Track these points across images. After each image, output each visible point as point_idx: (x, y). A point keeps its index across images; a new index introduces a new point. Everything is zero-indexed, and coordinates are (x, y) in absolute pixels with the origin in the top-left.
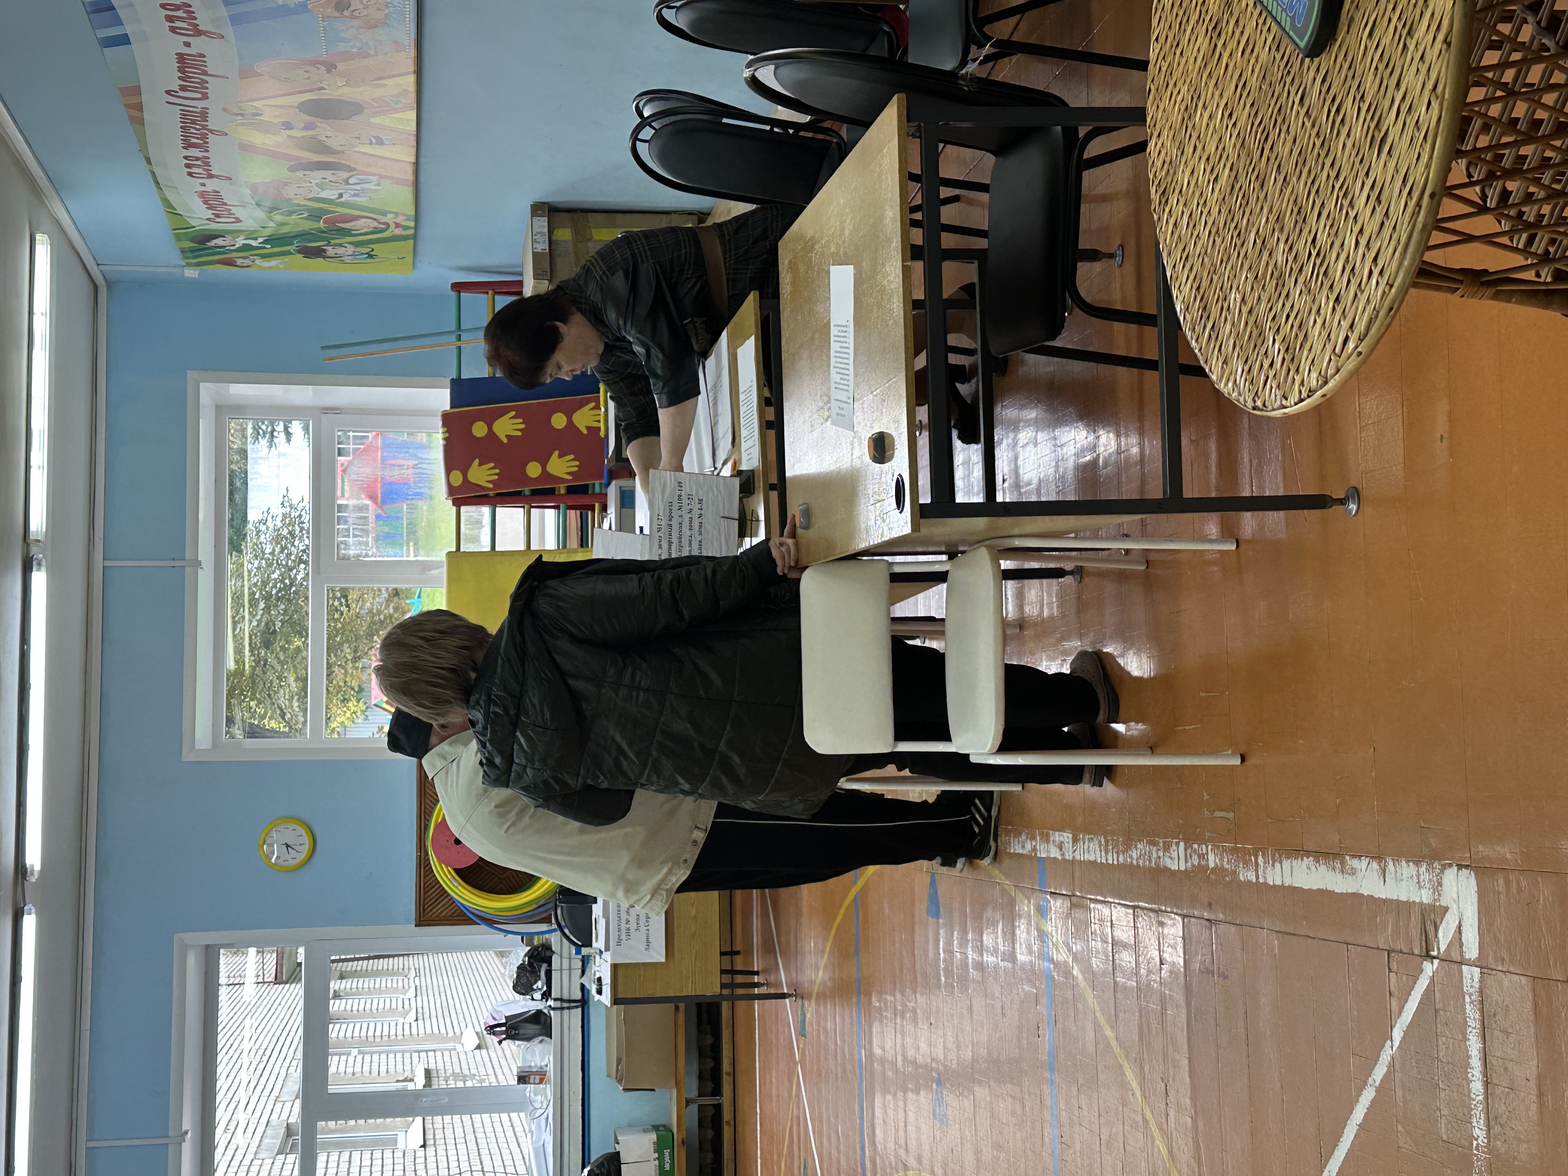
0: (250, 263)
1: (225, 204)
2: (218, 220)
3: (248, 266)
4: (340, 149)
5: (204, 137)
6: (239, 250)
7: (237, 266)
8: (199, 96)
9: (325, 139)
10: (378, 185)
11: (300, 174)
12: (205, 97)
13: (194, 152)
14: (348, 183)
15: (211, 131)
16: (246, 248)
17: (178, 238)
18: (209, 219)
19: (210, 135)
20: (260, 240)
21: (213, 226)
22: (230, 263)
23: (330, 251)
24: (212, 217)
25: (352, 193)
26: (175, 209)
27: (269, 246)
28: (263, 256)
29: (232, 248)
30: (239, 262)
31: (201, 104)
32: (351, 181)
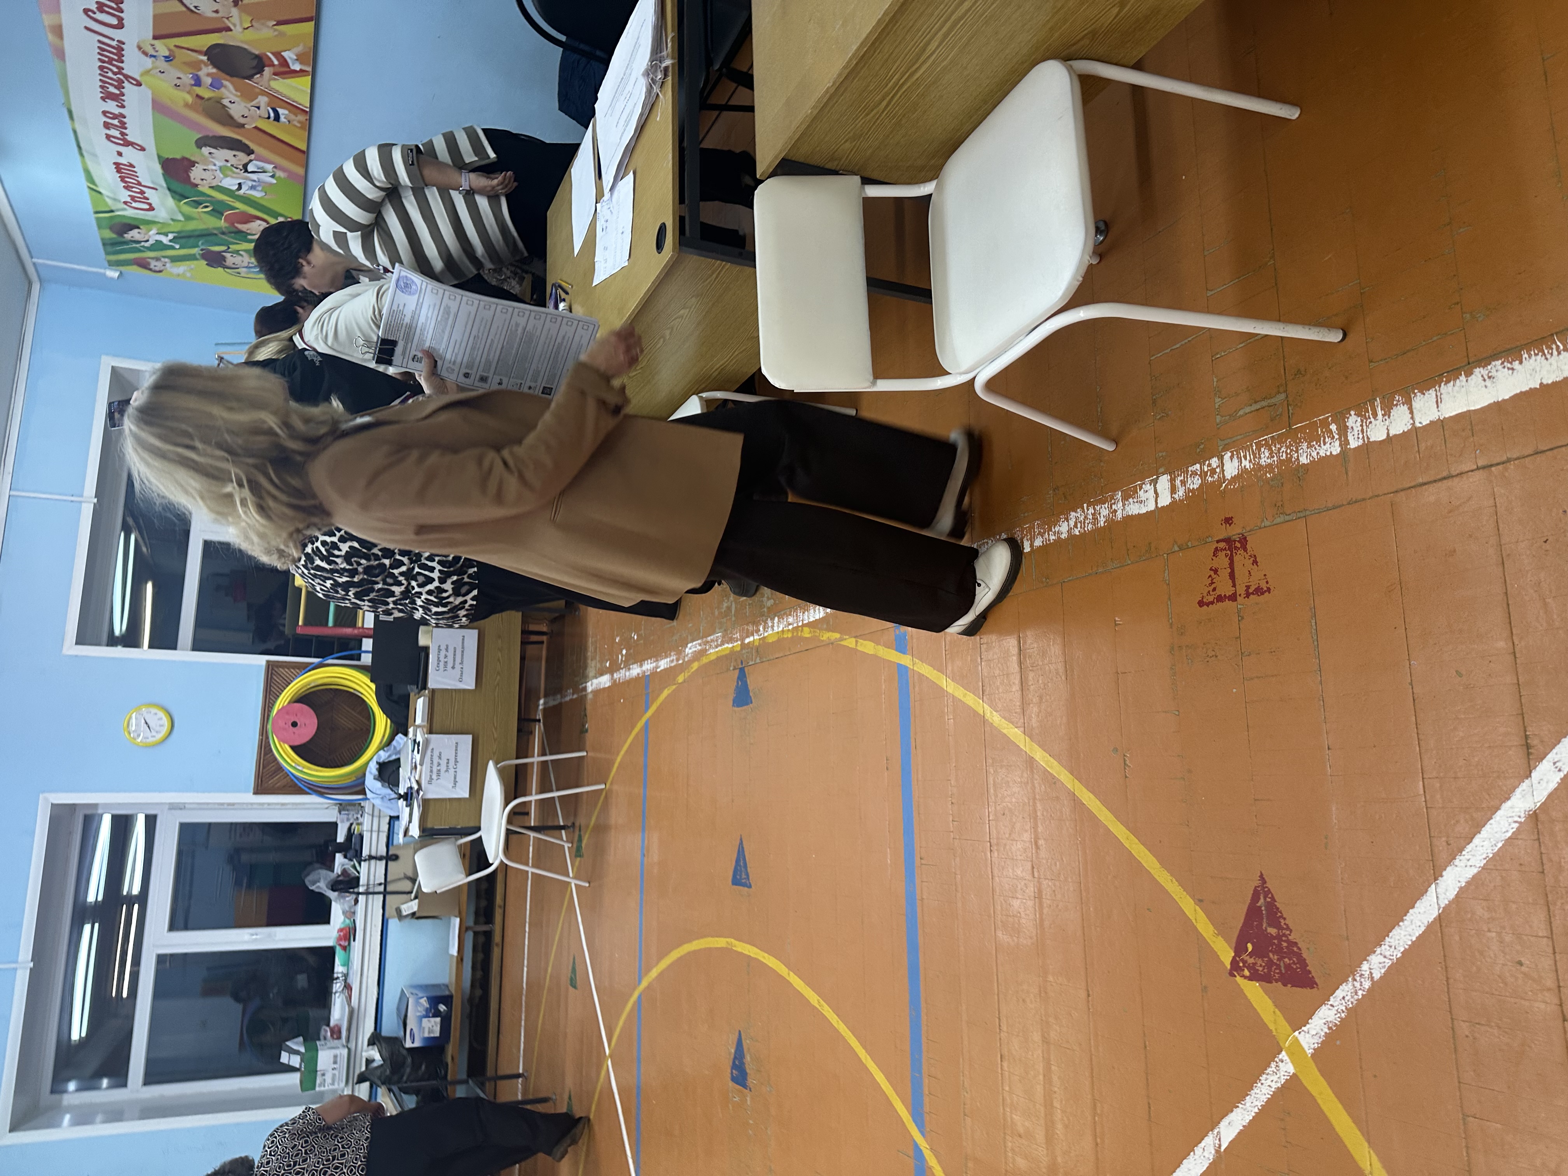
0: (162, 268)
1: (139, 184)
2: (134, 205)
3: (160, 271)
4: (242, 121)
5: (120, 86)
6: (151, 248)
7: (150, 270)
8: (115, 22)
9: (228, 104)
10: (273, 176)
11: (206, 150)
12: (120, 26)
13: (112, 106)
14: (246, 171)
15: (127, 77)
16: (158, 246)
17: (100, 223)
18: (125, 203)
19: (126, 84)
20: (171, 236)
21: (130, 212)
22: (143, 264)
23: (230, 259)
24: (129, 199)
25: (250, 183)
26: (96, 185)
27: (177, 246)
28: (175, 259)
29: (147, 244)
30: (153, 264)
31: (117, 34)
32: (250, 168)
